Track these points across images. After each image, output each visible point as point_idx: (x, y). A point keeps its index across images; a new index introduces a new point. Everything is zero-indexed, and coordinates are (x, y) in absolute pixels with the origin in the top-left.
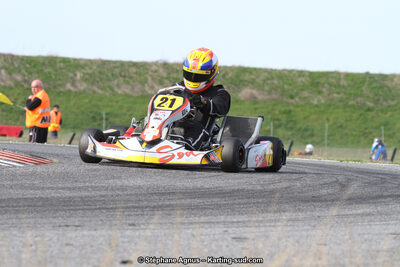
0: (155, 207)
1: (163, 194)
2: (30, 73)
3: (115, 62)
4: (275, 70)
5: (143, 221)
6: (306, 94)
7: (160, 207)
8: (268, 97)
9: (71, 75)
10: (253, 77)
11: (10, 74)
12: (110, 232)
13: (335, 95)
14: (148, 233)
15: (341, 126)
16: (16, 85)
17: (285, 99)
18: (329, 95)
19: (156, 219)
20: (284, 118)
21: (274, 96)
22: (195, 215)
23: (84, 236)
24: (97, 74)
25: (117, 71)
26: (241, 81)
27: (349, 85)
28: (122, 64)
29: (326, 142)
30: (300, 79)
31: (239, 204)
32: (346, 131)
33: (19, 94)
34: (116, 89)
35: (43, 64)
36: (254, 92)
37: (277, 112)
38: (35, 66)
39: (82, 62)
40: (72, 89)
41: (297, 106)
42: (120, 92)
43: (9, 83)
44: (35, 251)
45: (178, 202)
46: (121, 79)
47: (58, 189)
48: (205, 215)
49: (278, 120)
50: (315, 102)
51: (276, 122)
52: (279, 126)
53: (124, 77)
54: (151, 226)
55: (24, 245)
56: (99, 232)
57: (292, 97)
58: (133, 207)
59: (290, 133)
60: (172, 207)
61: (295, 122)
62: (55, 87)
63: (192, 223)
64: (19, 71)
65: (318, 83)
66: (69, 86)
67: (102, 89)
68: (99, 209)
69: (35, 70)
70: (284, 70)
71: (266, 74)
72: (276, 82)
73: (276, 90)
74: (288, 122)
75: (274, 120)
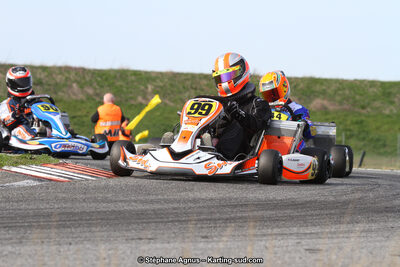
0: (227, 219)
1: (236, 206)
2: (102, 87)
3: (187, 74)
4: (347, 81)
5: (217, 234)
6: (377, 104)
7: (233, 219)
8: (340, 107)
9: (142, 88)
10: (324, 88)
11: (82, 88)
12: (184, 245)
14: (221, 245)
16: (88, 99)
17: (357, 109)
19: (229, 231)
20: (355, 129)
21: (345, 106)
22: (268, 227)
23: (157, 249)
24: (168, 86)
25: (188, 83)
26: (313, 92)
28: (193, 76)
29: (398, 152)
30: (371, 90)
31: (312, 215)
35: (115, 77)
36: (326, 103)
37: (348, 122)
38: (106, 79)
39: (153, 75)
40: (144, 102)
41: (369, 116)
43: (81, 96)
44: (109, 264)
45: (250, 214)
46: (192, 92)
47: (130, 201)
48: (277, 226)
49: (350, 130)
50: (387, 112)
51: (348, 133)
52: (351, 136)
53: (196, 89)
54: (224, 239)
55: (98, 259)
56: (172, 245)
57: (363, 108)
58: (207, 220)
59: (362, 143)
60: (245, 220)
61: (368, 133)
62: (127, 100)
63: (264, 235)
64: (91, 85)
65: (389, 94)
66: (140, 99)
67: (173, 102)
68: (172, 221)
69: (106, 84)
70: (356, 80)
71: (337, 85)
72: (347, 92)
73: (347, 101)
74: (360, 133)
75: (346, 130)
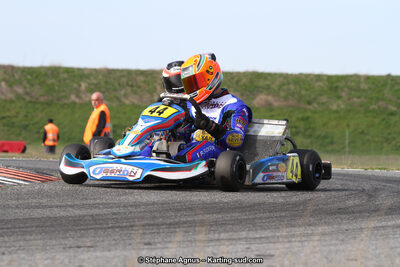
0: (170, 224)
2: (32, 85)
3: (122, 71)
4: (291, 75)
5: (160, 240)
6: (324, 99)
7: (177, 223)
8: (285, 103)
9: (75, 85)
10: (268, 82)
11: (11, 86)
12: (125, 253)
13: (355, 100)
15: (362, 132)
16: (17, 98)
17: (302, 105)
18: (349, 99)
20: (301, 125)
21: (291, 102)
22: (214, 231)
23: (97, 257)
24: (103, 83)
25: (124, 80)
26: (256, 87)
27: (370, 88)
28: (129, 73)
29: (347, 149)
30: (317, 84)
31: (260, 218)
32: (368, 137)
33: (21, 107)
34: (123, 100)
35: (46, 75)
36: (270, 98)
37: (294, 119)
38: (36, 78)
39: (86, 72)
40: (77, 101)
41: (315, 112)
42: (127, 102)
43: (10, 96)
45: (196, 218)
46: (129, 89)
47: (66, 206)
48: (226, 231)
49: (296, 127)
50: (334, 107)
51: (294, 130)
52: (297, 133)
53: (132, 86)
54: (169, 245)
56: (112, 253)
57: (309, 103)
58: (149, 225)
59: (309, 141)
60: (192, 225)
61: (314, 129)
62: (58, 99)
63: (211, 241)
64: (21, 84)
65: (337, 88)
66: (73, 97)
68: (112, 227)
69: (37, 81)
70: (301, 74)
71: (281, 79)
72: (292, 87)
73: (293, 96)
74: (306, 130)
75: (291, 128)
